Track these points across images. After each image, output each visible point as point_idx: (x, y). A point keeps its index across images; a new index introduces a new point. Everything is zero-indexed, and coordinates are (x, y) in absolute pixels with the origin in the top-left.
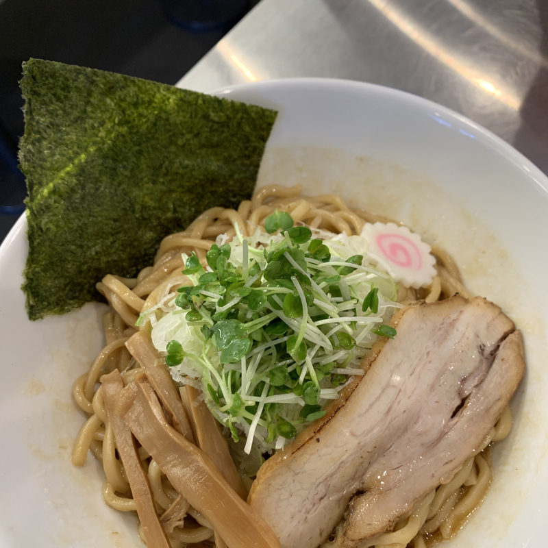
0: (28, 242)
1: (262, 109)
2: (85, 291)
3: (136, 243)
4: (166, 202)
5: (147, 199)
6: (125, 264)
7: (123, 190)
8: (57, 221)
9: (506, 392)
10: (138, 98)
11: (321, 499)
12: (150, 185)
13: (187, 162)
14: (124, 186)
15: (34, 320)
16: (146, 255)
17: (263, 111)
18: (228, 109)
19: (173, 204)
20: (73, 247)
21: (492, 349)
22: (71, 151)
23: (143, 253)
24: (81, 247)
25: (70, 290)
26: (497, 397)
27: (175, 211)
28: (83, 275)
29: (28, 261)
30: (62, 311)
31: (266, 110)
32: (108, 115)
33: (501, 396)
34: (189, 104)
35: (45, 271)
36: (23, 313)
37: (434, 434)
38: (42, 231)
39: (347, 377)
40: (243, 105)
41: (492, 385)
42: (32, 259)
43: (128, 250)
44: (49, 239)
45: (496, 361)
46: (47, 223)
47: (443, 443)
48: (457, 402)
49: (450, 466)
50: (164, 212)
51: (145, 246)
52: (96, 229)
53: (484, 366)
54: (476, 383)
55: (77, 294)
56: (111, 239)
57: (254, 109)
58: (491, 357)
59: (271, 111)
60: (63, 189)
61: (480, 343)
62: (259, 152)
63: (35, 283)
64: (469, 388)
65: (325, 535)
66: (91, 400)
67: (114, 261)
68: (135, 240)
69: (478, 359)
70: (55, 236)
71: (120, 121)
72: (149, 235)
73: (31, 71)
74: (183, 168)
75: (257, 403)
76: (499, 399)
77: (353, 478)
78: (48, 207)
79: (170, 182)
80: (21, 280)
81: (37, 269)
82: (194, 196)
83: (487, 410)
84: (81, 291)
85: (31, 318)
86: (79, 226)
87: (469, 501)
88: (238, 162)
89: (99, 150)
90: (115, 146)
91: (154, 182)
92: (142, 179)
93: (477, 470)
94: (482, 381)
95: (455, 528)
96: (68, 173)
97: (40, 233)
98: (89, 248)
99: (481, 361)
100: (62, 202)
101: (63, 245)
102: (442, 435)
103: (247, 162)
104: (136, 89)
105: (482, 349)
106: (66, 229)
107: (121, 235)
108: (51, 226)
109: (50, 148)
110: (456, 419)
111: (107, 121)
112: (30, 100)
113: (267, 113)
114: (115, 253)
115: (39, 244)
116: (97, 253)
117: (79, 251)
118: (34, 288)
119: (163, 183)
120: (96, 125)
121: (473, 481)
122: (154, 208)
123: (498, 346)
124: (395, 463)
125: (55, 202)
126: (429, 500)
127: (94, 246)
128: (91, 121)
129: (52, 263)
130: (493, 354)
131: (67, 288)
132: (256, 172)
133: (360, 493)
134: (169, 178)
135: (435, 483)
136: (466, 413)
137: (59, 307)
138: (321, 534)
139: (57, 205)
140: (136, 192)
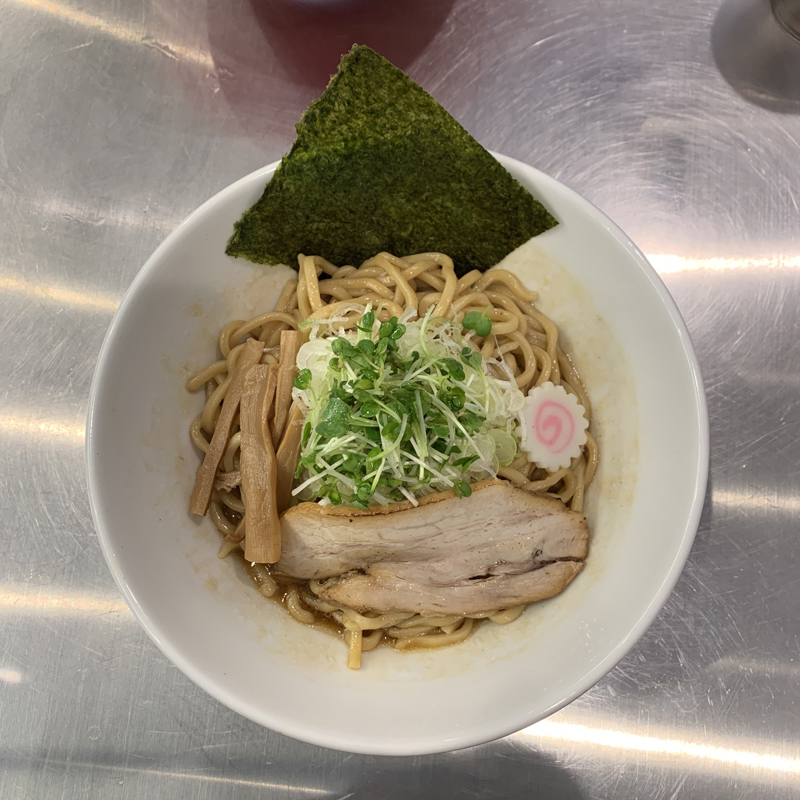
0: (263, 192)
1: (546, 211)
2: (287, 254)
3: (357, 240)
4: (408, 223)
5: (392, 210)
6: (336, 251)
7: (376, 191)
8: (300, 186)
9: (526, 596)
10: (438, 129)
11: (332, 553)
12: (403, 201)
13: (449, 204)
14: (379, 188)
15: (229, 255)
16: (359, 253)
17: (546, 213)
18: (514, 191)
19: (413, 228)
20: (300, 214)
21: (546, 559)
22: (351, 134)
23: (359, 250)
24: (308, 217)
25: (274, 247)
26: (516, 594)
27: (411, 235)
28: (293, 239)
29: (254, 207)
30: (255, 260)
31: (549, 214)
32: (403, 124)
33: (520, 596)
34: (482, 164)
35: (263, 220)
36: (224, 245)
37: (445, 579)
38: (281, 188)
39: (405, 498)
40: (530, 196)
41: (520, 583)
42: (258, 207)
43: (348, 241)
44: (283, 197)
45: (541, 570)
46: (290, 184)
47: (447, 590)
48: (483, 573)
49: (438, 609)
50: (400, 229)
51: (364, 247)
52: (330, 209)
53: (527, 566)
54: (508, 572)
55: (278, 252)
56: (338, 224)
57: (538, 206)
58: (539, 563)
59: (553, 218)
60: (323, 162)
61: (539, 548)
62: (522, 240)
63: (249, 225)
64: (500, 571)
65: (318, 576)
66: (232, 347)
67: (328, 243)
68: (359, 237)
69: (527, 558)
70: (291, 197)
71: (411, 134)
72: (376, 240)
73: (358, 54)
74: (442, 206)
75: (325, 468)
76: (516, 597)
77: (364, 559)
78: (300, 171)
79: (423, 210)
80: (238, 218)
81: (258, 216)
82: (437, 233)
83: (499, 597)
84: (283, 251)
85: (226, 252)
86: (316, 199)
87: (432, 640)
88: (496, 235)
89: (377, 147)
90: (393, 152)
91: (408, 201)
92: (399, 192)
93: (460, 626)
94: (515, 574)
95: (408, 647)
96: (335, 151)
97: (279, 189)
98: (313, 221)
99: (527, 562)
100: (315, 172)
101: (292, 208)
102: (451, 584)
103: (504, 240)
104: (442, 121)
105: (536, 554)
106: (304, 196)
107: (348, 226)
108: (292, 189)
109: (335, 122)
110: (471, 582)
111: (400, 128)
112: (342, 73)
113: (548, 217)
114: (334, 237)
115: (271, 198)
116: (317, 229)
117: (303, 220)
118: (246, 229)
119: (416, 207)
120: (388, 126)
121: (447, 631)
122: (394, 221)
123: (554, 562)
124: (401, 573)
125: (309, 170)
126: (403, 616)
127: (320, 222)
128: (385, 121)
129: (273, 218)
130: (543, 564)
131: (273, 244)
132: (508, 253)
133: (362, 572)
134: (424, 205)
135: (417, 609)
136: (482, 585)
137: (256, 256)
138: (316, 574)
139: (309, 172)
140: (386, 198)
